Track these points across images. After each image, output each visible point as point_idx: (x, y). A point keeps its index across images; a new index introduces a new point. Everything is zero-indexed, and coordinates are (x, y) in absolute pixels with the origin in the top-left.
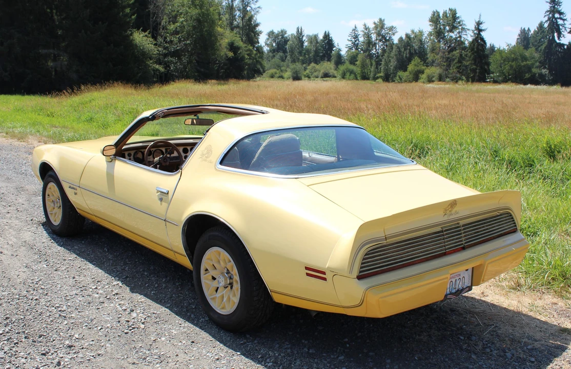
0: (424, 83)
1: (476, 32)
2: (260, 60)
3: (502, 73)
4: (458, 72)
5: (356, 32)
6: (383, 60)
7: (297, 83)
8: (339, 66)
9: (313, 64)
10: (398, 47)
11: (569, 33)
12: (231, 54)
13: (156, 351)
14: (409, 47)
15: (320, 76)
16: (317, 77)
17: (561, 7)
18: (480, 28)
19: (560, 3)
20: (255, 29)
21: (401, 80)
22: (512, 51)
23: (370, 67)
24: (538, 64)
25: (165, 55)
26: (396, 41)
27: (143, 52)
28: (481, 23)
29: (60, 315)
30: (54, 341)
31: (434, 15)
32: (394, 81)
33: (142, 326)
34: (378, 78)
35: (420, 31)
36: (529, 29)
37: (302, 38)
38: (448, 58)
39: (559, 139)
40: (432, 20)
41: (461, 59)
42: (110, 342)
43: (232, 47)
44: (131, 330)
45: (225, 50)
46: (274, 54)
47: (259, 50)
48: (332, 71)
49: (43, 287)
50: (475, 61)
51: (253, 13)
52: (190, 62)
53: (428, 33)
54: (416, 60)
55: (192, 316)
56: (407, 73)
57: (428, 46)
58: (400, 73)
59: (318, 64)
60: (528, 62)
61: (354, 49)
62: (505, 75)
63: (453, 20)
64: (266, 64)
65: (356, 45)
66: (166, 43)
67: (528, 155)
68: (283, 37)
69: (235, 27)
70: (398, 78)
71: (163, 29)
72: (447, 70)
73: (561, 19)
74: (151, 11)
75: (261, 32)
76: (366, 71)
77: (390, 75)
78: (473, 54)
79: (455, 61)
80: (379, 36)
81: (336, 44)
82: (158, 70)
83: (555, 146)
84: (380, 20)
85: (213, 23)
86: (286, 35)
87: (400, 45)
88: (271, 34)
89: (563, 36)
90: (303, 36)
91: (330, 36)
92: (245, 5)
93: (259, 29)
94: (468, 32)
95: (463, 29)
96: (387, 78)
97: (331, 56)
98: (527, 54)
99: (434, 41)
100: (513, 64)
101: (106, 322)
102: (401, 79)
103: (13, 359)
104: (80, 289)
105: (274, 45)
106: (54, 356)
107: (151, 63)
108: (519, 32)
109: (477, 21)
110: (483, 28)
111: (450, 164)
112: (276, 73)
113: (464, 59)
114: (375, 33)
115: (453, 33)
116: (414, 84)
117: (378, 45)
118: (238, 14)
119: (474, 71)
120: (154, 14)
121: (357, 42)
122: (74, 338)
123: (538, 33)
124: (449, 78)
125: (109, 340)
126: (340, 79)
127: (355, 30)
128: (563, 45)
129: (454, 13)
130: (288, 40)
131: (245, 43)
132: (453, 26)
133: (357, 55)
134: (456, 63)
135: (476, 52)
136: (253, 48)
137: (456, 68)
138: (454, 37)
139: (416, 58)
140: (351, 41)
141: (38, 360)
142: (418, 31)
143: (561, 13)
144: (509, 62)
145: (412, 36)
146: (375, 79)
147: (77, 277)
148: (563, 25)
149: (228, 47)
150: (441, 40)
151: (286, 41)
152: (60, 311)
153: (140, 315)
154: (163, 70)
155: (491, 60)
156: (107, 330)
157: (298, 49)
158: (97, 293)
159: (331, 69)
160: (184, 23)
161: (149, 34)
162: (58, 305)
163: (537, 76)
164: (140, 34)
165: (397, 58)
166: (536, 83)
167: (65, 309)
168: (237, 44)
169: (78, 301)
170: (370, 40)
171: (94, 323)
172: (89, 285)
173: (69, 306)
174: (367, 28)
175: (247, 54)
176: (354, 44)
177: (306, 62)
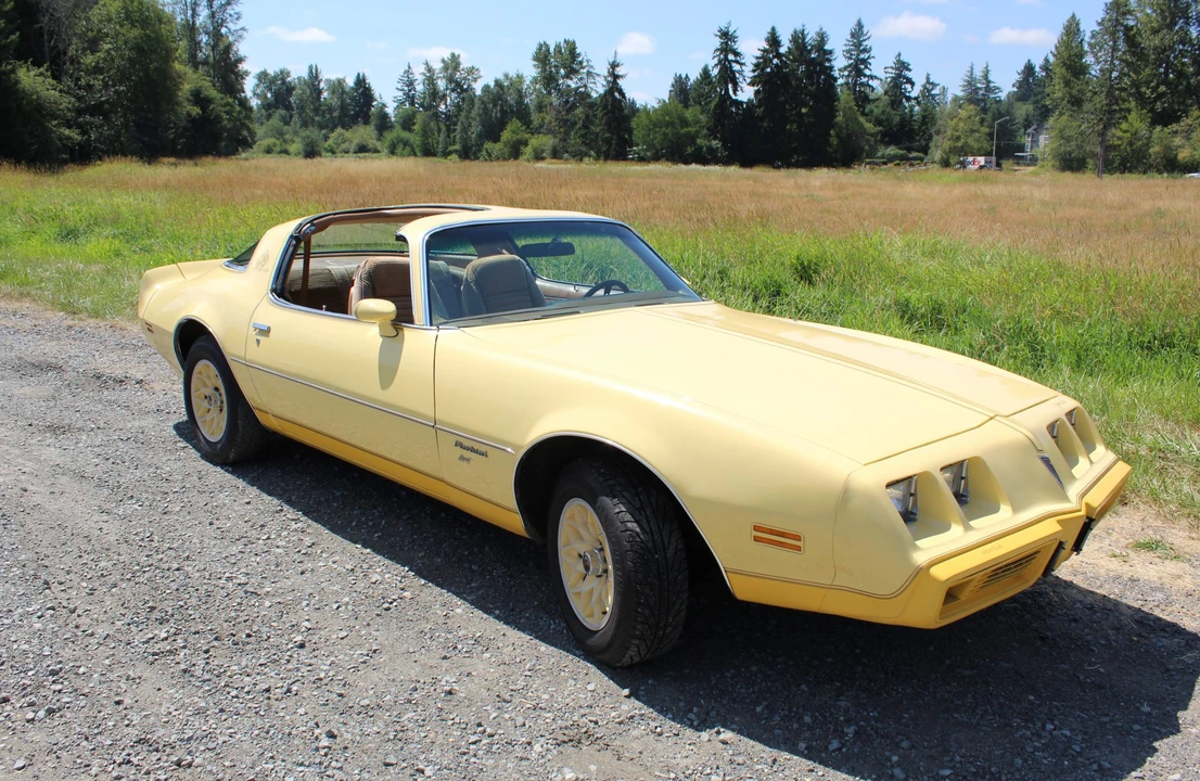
0: (528, 160)
1: (609, 79)
2: (247, 122)
3: (651, 146)
5: (410, 76)
6: (459, 123)
7: (312, 162)
8: (385, 134)
9: (339, 130)
10: (483, 102)
11: (749, 84)
12: (196, 111)
13: (464, 632)
14: (500, 102)
15: (352, 150)
16: (347, 152)
17: (737, 44)
18: (616, 73)
19: (735, 37)
20: (237, 67)
21: (490, 157)
22: (664, 108)
23: (436, 134)
24: (705, 131)
25: (80, 112)
26: (478, 88)
27: (39, 104)
28: (618, 65)
29: (246, 592)
30: (269, 637)
31: (540, 49)
32: (478, 158)
33: (406, 594)
34: (450, 153)
35: (518, 76)
36: (687, 76)
37: (319, 84)
38: (568, 120)
40: (536, 58)
41: (588, 122)
42: (372, 628)
44: (391, 603)
45: (187, 103)
46: (270, 112)
47: (244, 103)
48: (372, 142)
50: (610, 126)
51: (231, 39)
52: (125, 125)
53: (531, 79)
54: (514, 124)
55: (475, 567)
56: (499, 146)
57: (531, 100)
58: (488, 145)
59: (348, 130)
60: (690, 129)
61: (407, 103)
62: (656, 149)
63: (569, 58)
64: (256, 127)
65: (411, 99)
66: (79, 89)
67: (771, 277)
68: (284, 82)
69: (200, 63)
70: (484, 153)
71: (72, 63)
72: (565, 140)
73: (737, 62)
74: (46, 28)
75: (247, 73)
76: (430, 141)
77: (470, 148)
78: (606, 114)
79: (578, 126)
80: (450, 82)
81: (377, 95)
82: (69, 138)
83: (809, 262)
84: (453, 55)
85: (167, 55)
87: (485, 99)
88: (263, 76)
89: (741, 90)
90: (319, 82)
91: (367, 82)
92: (217, 23)
93: (243, 67)
94: (597, 78)
95: (589, 73)
96: (467, 153)
97: (370, 117)
98: (687, 116)
99: (541, 92)
100: (667, 131)
101: (336, 593)
102: (490, 155)
104: (239, 543)
105: (269, 95)
107: (55, 126)
108: (672, 81)
109: (611, 61)
110: (620, 74)
112: (275, 145)
113: (592, 123)
114: (444, 77)
115: (571, 79)
116: (511, 162)
117: (449, 99)
118: (204, 40)
119: (608, 141)
120: (51, 34)
121: (413, 92)
123: (701, 83)
124: (568, 153)
125: (369, 625)
126: (387, 155)
127: (408, 72)
128: (741, 103)
129: (572, 47)
130: (293, 89)
131: (220, 91)
132: (572, 68)
133: (414, 113)
134: (580, 129)
135: (610, 112)
136: (234, 101)
137: (579, 138)
138: (573, 86)
139: (514, 119)
140: (403, 90)
141: (273, 674)
142: (515, 76)
143: (737, 54)
144: (661, 128)
145: (506, 84)
146: (446, 154)
148: (741, 72)
149: (191, 98)
150: (553, 91)
151: (290, 89)
152: (239, 584)
153: (387, 576)
154: (79, 138)
155: (633, 125)
156: (350, 607)
157: (312, 103)
158: (278, 547)
159: (371, 138)
160: (113, 52)
161: (47, 70)
162: (227, 575)
163: (705, 149)
164: (28, 70)
165: (482, 121)
166: (704, 162)
167: (243, 579)
168: (207, 93)
169: (255, 564)
170: (435, 89)
171: (317, 598)
172: (249, 534)
173: (248, 574)
174: (430, 70)
175: (225, 112)
176: (407, 95)
177: (327, 126)
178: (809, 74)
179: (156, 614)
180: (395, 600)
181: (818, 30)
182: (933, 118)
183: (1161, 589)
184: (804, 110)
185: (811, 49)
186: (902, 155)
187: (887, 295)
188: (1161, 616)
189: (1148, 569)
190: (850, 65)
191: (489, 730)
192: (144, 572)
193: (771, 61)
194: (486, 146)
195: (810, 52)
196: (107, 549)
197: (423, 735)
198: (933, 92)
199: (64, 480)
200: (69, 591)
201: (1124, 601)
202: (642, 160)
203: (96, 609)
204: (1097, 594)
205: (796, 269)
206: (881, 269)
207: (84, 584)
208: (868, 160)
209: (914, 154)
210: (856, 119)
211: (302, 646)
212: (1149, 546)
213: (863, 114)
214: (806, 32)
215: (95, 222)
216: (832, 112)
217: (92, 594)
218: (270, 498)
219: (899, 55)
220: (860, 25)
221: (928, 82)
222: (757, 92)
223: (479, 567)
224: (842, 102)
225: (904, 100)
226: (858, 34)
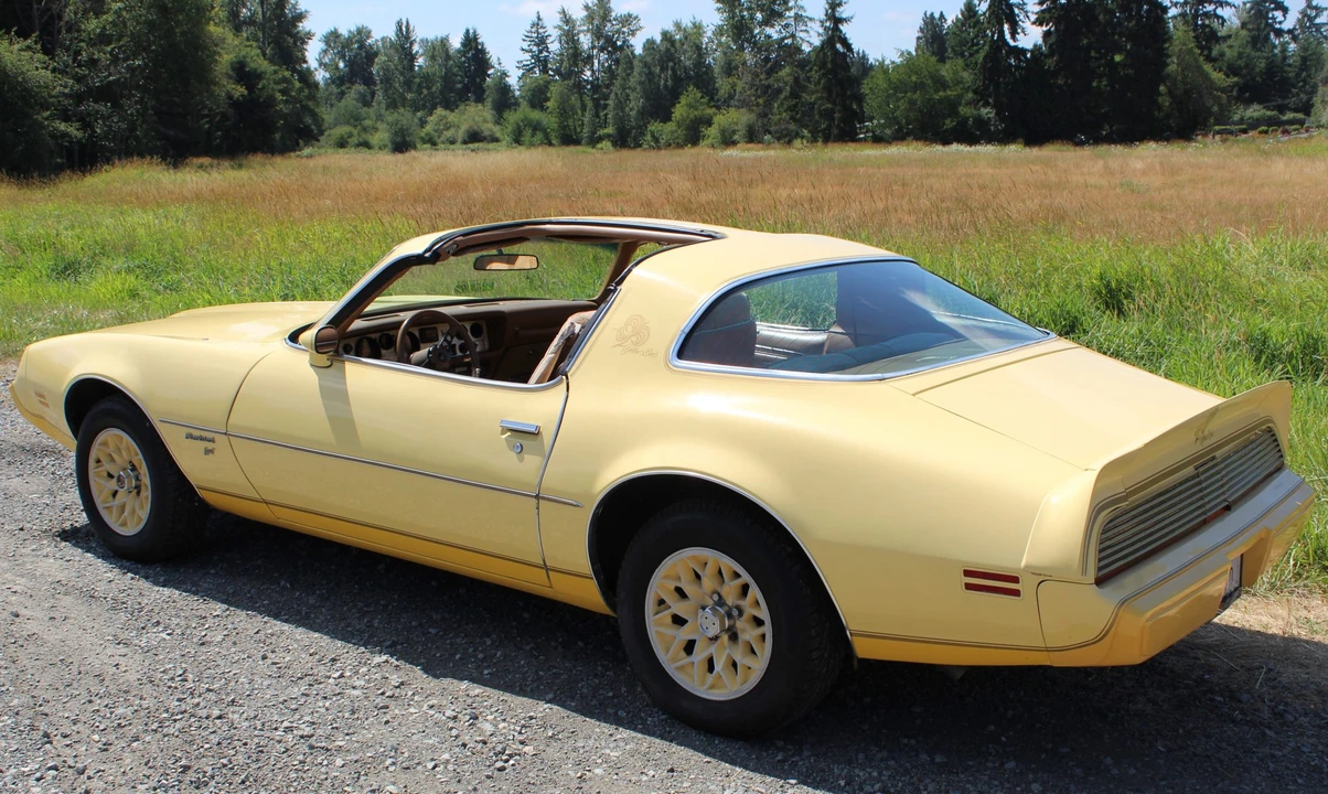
0: (713, 146)
1: (828, 24)
2: (310, 103)
3: (892, 120)
4: (792, 118)
5: (541, 31)
6: (612, 96)
7: (403, 158)
8: (506, 115)
9: (440, 111)
10: (646, 65)
11: (1034, 23)
12: (239, 91)
14: (671, 64)
15: (459, 140)
16: (452, 142)
18: (837, 15)
20: (296, 27)
21: (657, 143)
22: (910, 63)
23: (580, 112)
24: (970, 95)
25: (79, 98)
26: (638, 44)
27: (25, 89)
28: (840, 5)
29: (312, 747)
32: (640, 146)
33: (528, 749)
34: (600, 139)
35: (694, 24)
36: (942, 15)
37: (411, 47)
38: (768, 87)
41: (798, 88)
44: (507, 761)
45: (226, 81)
46: (343, 88)
47: (306, 77)
48: (489, 127)
49: (207, 686)
50: (830, 92)
52: (142, 114)
53: (714, 28)
54: (691, 95)
56: (670, 126)
57: (714, 59)
58: (654, 126)
59: (452, 111)
60: (949, 93)
61: (537, 70)
62: (898, 123)
64: (323, 110)
65: (541, 62)
66: (79, 66)
68: (362, 46)
69: (244, 23)
70: (649, 137)
71: (69, 30)
72: (765, 115)
75: (309, 35)
76: (570, 122)
77: (629, 131)
78: (824, 75)
79: (782, 96)
80: (598, 39)
81: (494, 61)
82: (65, 135)
83: (1119, 282)
85: (200, 15)
86: (369, 41)
87: (649, 59)
88: (332, 38)
89: (1023, 32)
90: (412, 44)
91: (479, 41)
93: (305, 26)
94: (809, 24)
95: (798, 18)
96: (624, 139)
97: (484, 91)
98: (943, 74)
99: (729, 47)
100: (915, 97)
101: (433, 748)
102: (656, 140)
104: (302, 682)
105: (341, 65)
107: (47, 119)
108: (920, 23)
110: (844, 16)
112: (350, 135)
113: (804, 89)
114: (588, 30)
115: (772, 26)
116: (689, 151)
117: (596, 62)
119: (828, 115)
121: (545, 54)
123: (963, 25)
124: (770, 133)
126: (509, 146)
127: (537, 24)
128: (1023, 51)
130: (376, 54)
131: (272, 61)
132: (773, 10)
133: (547, 83)
134: (785, 99)
135: (829, 72)
136: (292, 75)
137: (786, 111)
138: (775, 36)
139: (692, 87)
140: (531, 51)
142: (690, 25)
144: (906, 93)
145: (678, 37)
146: (594, 141)
148: (1021, 6)
149: (230, 72)
150: (746, 45)
151: (371, 55)
152: (302, 737)
153: (501, 725)
154: (79, 134)
155: (865, 89)
156: (450, 767)
157: (402, 74)
158: (354, 688)
159: (485, 121)
160: (124, 13)
161: (36, 43)
162: (286, 724)
163: (970, 123)
164: (11, 43)
165: (644, 90)
166: (971, 140)
167: (307, 730)
168: (253, 65)
169: (323, 710)
170: (576, 48)
171: (406, 755)
172: (315, 671)
173: (313, 723)
174: (567, 20)
175: (280, 91)
176: (537, 58)
177: (424, 107)
179: (191, 776)
182: (1318, 59)
184: (1118, 58)
186: (1270, 118)
187: (1236, 325)
192: (175, 721)
194: (650, 128)
196: (126, 692)
198: (1318, 21)
199: (67, 601)
200: (77, 746)
202: (878, 140)
203: (112, 771)
205: (1099, 293)
206: (1226, 287)
207: (96, 737)
208: (1217, 128)
209: (1289, 116)
210: (1199, 68)
213: (1209, 59)
215: (103, 251)
216: (1161, 58)
217: (106, 750)
221: (1309, 6)
222: (1047, 35)
223: (628, 713)
224: (1176, 42)
225: (1272, 36)
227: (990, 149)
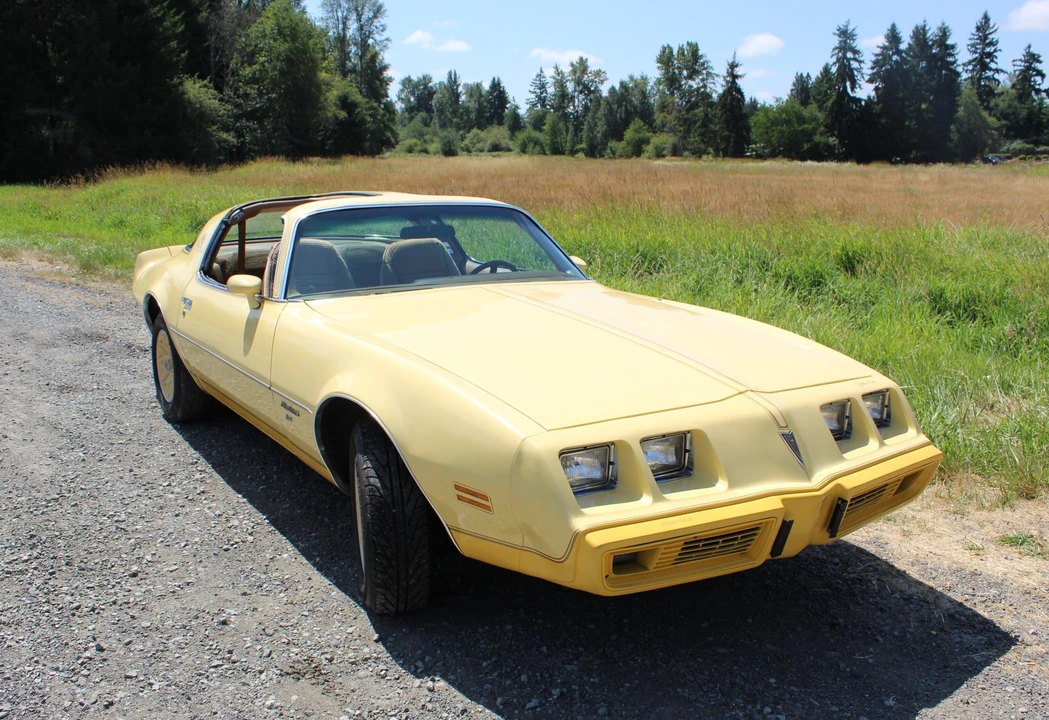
0: (650, 158)
1: (728, 79)
2: (390, 124)
3: (769, 143)
4: (703, 141)
5: (542, 79)
6: (586, 123)
7: (451, 159)
8: (517, 134)
9: (475, 131)
10: (608, 103)
11: (867, 81)
12: (343, 114)
13: (277, 574)
14: (624, 103)
15: (486, 149)
16: (482, 151)
17: (856, 42)
18: (735, 73)
19: (854, 36)
20: (382, 74)
21: (614, 155)
22: (782, 110)
23: (565, 133)
24: (822, 128)
25: (238, 118)
26: (605, 90)
27: (201, 112)
28: (737, 66)
29: (117, 528)
30: (113, 567)
31: (664, 52)
32: (603, 156)
33: (250, 538)
34: (577, 152)
35: (642, 77)
36: (808, 75)
37: (457, 88)
38: (687, 120)
39: (860, 242)
40: (660, 60)
41: (707, 120)
42: (202, 565)
43: (345, 103)
44: (232, 545)
45: (334, 108)
46: (413, 114)
47: (389, 107)
48: (506, 142)
49: (83, 487)
50: (728, 124)
51: (377, 48)
52: (277, 128)
53: (655, 80)
54: (637, 123)
56: (623, 144)
57: (654, 100)
58: (612, 144)
59: (483, 130)
60: (807, 126)
61: (539, 105)
62: (774, 146)
63: (693, 60)
64: (398, 128)
65: (542, 100)
66: (238, 97)
67: (813, 268)
68: (426, 87)
69: (350, 71)
70: (609, 151)
71: (233, 75)
72: (685, 138)
73: (855, 60)
74: (213, 45)
75: (391, 80)
76: (559, 140)
77: (597, 147)
78: (725, 113)
79: (697, 125)
80: (579, 85)
81: (510, 98)
82: (225, 141)
83: (854, 252)
84: (581, 59)
85: (314, 67)
86: (430, 84)
87: (611, 100)
88: (407, 82)
89: (860, 87)
90: (458, 86)
91: (501, 85)
92: (365, 34)
93: (388, 74)
94: (716, 78)
95: (708, 74)
96: (593, 152)
97: (503, 118)
98: (805, 113)
99: (665, 93)
100: (784, 129)
101: (193, 534)
102: (614, 153)
103: (52, 596)
104: (143, 487)
105: (412, 99)
106: (117, 589)
107: (215, 131)
108: (793, 80)
109: (730, 61)
110: (739, 74)
111: (697, 282)
112: (416, 145)
113: (711, 121)
114: (572, 80)
115: (694, 80)
116: (634, 160)
117: (576, 100)
118: (353, 51)
119: (726, 139)
120: (217, 50)
121: (544, 94)
122: (145, 561)
123: (822, 81)
124: (688, 150)
125: (201, 562)
126: (518, 153)
127: (540, 75)
128: (859, 100)
129: (694, 49)
130: (435, 93)
131: (364, 96)
132: (694, 69)
133: (544, 115)
134: (699, 127)
135: (728, 111)
136: (379, 105)
137: (698, 136)
138: (695, 86)
139: (636, 119)
140: (535, 93)
141: (92, 596)
142: (639, 77)
143: (855, 52)
144: (778, 126)
145: (631, 85)
146: (573, 153)
147: (136, 470)
148: (859, 70)
149: (338, 103)
150: (676, 91)
151: (431, 93)
152: (117, 521)
153: (245, 522)
155: (752, 121)
156: (196, 546)
157: (451, 106)
158: (172, 493)
159: (504, 138)
160: (267, 64)
161: (210, 82)
162: (113, 513)
163: (821, 146)
164: (195, 83)
165: (607, 120)
166: (820, 158)
167: (123, 517)
168: (353, 98)
169: (143, 506)
170: (564, 92)
171: (174, 536)
172: (155, 482)
173: (130, 513)
174: (559, 73)
175: (370, 115)
176: (539, 97)
177: (464, 127)
178: (930, 70)
179: (32, 541)
180: (237, 543)
181: (940, 25)
183: (998, 585)
184: (923, 106)
185: (933, 45)
186: (1028, 149)
187: (919, 284)
188: (981, 612)
189: (998, 564)
190: (974, 60)
191: (234, 658)
193: (890, 57)
194: (609, 145)
195: (931, 47)
196: (33, 488)
197: (177, 655)
199: (40, 430)
201: (950, 594)
202: (760, 157)
204: (925, 585)
205: (840, 259)
208: (990, 155)
209: (1042, 148)
210: (979, 114)
211: (134, 575)
212: (1016, 542)
213: (987, 108)
214: (927, 28)
216: (954, 106)
218: (194, 452)
219: (1029, 47)
220: (986, 18)
222: (876, 89)
224: (963, 96)
225: (1033, 93)
226: (984, 27)
227: (833, 165)
